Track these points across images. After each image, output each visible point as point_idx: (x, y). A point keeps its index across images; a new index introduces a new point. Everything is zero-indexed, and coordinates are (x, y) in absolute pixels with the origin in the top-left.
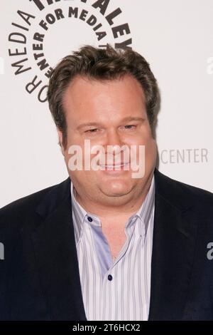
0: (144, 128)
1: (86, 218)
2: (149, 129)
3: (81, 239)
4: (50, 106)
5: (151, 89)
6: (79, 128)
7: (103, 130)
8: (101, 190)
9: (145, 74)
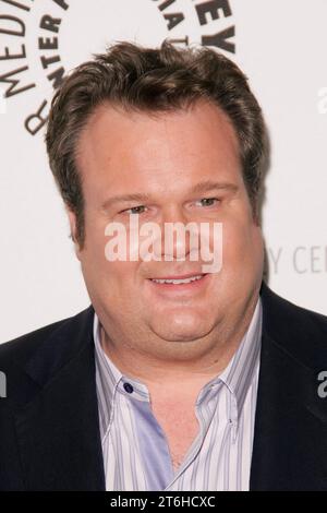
0: (237, 205)
1: (121, 386)
2: (249, 207)
3: (112, 427)
4: (51, 162)
5: (250, 128)
6: (106, 205)
7: (155, 210)
8: (151, 328)
9: (238, 97)
